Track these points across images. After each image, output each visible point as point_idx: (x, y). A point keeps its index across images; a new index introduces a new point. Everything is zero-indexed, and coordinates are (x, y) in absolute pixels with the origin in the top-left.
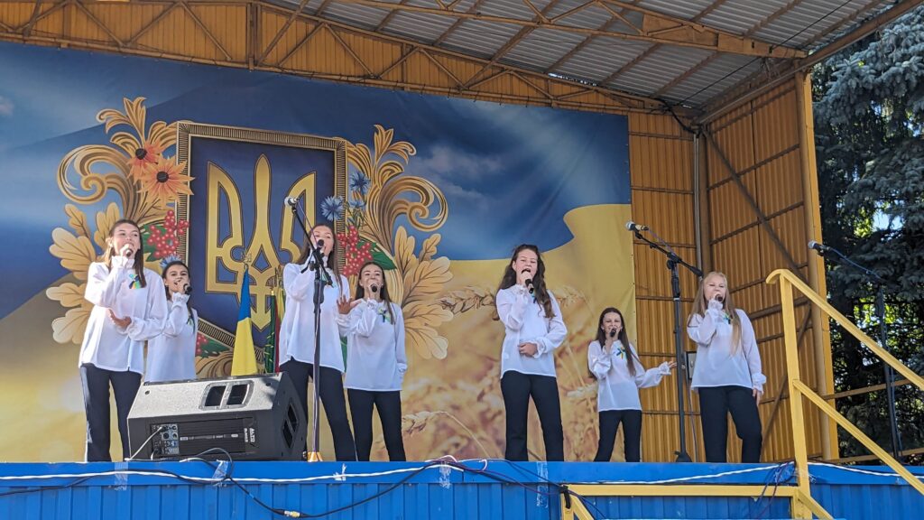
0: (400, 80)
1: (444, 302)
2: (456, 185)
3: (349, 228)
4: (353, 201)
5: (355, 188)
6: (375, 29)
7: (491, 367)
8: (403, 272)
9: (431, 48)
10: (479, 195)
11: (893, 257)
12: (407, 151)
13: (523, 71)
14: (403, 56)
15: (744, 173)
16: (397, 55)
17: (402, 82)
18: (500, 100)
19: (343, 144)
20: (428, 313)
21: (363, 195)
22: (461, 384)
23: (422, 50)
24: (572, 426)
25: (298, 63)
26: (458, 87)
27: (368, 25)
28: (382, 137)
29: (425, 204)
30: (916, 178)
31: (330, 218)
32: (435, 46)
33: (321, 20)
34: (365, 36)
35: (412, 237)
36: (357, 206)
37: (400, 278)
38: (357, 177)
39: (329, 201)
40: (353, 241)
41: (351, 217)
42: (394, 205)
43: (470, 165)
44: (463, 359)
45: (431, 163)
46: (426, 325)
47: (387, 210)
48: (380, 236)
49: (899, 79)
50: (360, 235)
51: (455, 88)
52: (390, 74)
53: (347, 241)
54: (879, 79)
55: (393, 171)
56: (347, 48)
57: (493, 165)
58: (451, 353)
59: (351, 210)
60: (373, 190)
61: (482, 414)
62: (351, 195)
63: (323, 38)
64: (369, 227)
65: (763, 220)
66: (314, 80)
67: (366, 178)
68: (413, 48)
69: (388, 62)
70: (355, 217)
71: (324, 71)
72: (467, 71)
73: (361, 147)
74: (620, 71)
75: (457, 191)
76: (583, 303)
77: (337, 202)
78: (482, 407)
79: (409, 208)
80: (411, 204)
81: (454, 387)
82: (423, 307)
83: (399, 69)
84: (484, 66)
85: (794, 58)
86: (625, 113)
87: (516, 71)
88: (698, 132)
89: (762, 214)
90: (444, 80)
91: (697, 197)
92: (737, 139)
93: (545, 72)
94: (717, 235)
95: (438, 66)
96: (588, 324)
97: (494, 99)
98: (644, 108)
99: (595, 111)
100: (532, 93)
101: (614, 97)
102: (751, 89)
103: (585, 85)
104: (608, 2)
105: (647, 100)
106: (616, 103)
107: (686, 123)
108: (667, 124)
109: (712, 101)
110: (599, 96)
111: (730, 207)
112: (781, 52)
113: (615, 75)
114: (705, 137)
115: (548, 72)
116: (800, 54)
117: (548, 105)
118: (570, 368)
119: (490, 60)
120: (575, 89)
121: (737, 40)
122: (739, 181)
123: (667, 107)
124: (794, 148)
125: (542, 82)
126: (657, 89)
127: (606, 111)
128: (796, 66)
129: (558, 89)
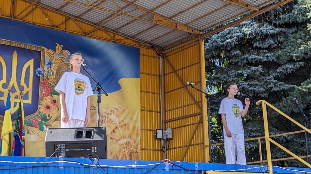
0: (65, 28)
3: (45, 80)
5: (48, 65)
6: (57, 10)
9: (76, 19)
12: (67, 53)
13: (107, 30)
14: (66, 20)
15: (178, 70)
16: (64, 20)
17: (66, 29)
18: (99, 39)
21: (50, 68)
23: (73, 19)
24: (118, 153)
25: (29, 19)
26: (85, 33)
27: (55, 8)
28: (59, 48)
30: (233, 76)
31: (39, 75)
32: (78, 18)
33: (38, 5)
34: (53, 12)
36: (48, 72)
38: (49, 61)
39: (38, 69)
40: (46, 84)
41: (46, 76)
42: (61, 73)
47: (59, 74)
48: (55, 83)
49: (229, 44)
50: (49, 82)
51: (84, 33)
52: (61, 26)
53: (44, 84)
54: (223, 44)
55: (62, 60)
56: (47, 16)
57: (97, 61)
59: (46, 73)
60: (54, 67)
62: (46, 68)
63: (38, 11)
64: (52, 79)
65: (185, 86)
66: (34, 25)
67: (52, 62)
68: (70, 18)
69: (61, 22)
71: (38, 23)
72: (89, 28)
73: (51, 51)
74: (140, 33)
76: (124, 111)
77: (41, 70)
83: (65, 24)
84: (94, 26)
85: (199, 34)
86: (139, 48)
87: (104, 30)
88: (162, 56)
89: (185, 84)
90: (80, 30)
91: (161, 77)
92: (176, 59)
93: (114, 31)
94: (167, 90)
95: (78, 25)
96: (125, 118)
97: (97, 38)
98: (145, 46)
99: (130, 46)
100: (109, 38)
101: (135, 42)
102: (182, 43)
103: (127, 37)
104: (144, 9)
105: (146, 44)
106: (136, 44)
107: (158, 52)
108: (152, 52)
109: (167, 46)
110: (131, 41)
111: (173, 82)
112: (195, 32)
113: (137, 34)
114: (164, 58)
115: (115, 31)
116: (201, 33)
117: (115, 42)
118: (119, 133)
119: (96, 25)
120: (123, 38)
121: (182, 26)
122: (177, 73)
123: (153, 46)
124: (197, 63)
125: (113, 34)
126: (150, 40)
127: (133, 46)
128: (200, 37)
129: (117, 37)
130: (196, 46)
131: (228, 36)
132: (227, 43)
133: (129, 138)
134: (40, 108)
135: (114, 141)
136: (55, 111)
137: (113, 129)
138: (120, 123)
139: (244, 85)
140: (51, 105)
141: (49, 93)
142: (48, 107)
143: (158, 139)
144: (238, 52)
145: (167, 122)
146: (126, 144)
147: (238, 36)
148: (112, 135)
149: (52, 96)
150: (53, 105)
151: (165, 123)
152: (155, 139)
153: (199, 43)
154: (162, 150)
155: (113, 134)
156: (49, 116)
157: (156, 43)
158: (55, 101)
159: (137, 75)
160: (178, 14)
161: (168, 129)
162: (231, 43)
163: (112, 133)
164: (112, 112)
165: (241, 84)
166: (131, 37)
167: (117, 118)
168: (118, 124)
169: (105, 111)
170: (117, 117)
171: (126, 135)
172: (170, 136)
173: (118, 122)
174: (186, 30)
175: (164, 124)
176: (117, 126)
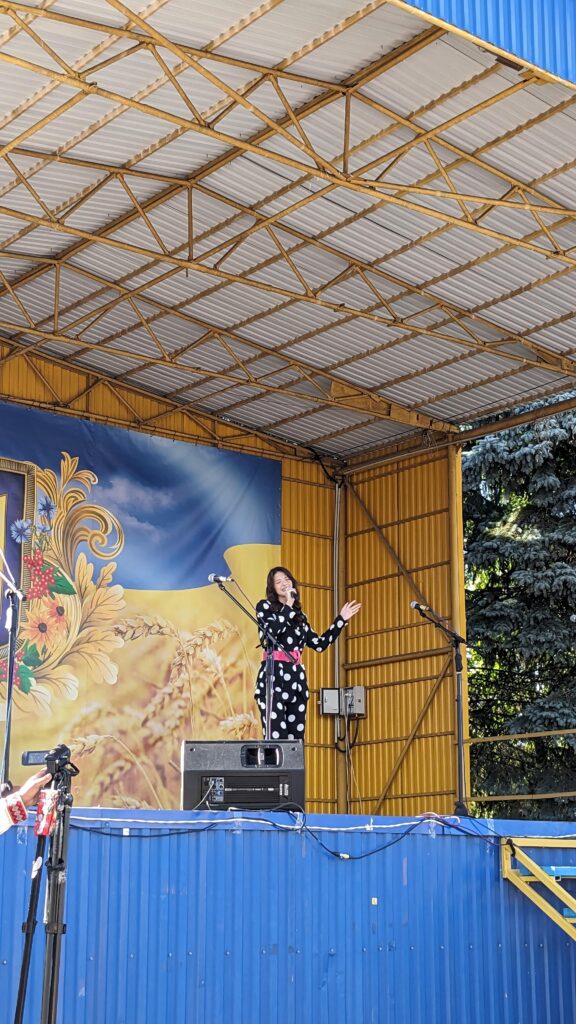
0: (84, 409)
1: (117, 629)
2: (131, 516)
3: (35, 552)
4: (40, 525)
5: (42, 512)
6: (65, 358)
7: (154, 695)
8: (82, 597)
9: (114, 381)
10: (152, 528)
11: (513, 615)
12: (89, 479)
13: (195, 411)
14: (88, 387)
15: (386, 526)
16: (83, 386)
17: (88, 411)
18: (174, 437)
19: (32, 469)
20: (102, 640)
21: (49, 519)
22: (127, 709)
23: (106, 383)
26: (137, 421)
27: (60, 354)
28: (68, 464)
29: (105, 532)
30: (537, 547)
31: (18, 540)
32: (119, 381)
33: (16, 344)
34: (55, 363)
35: (91, 564)
36: (43, 531)
37: (79, 603)
38: (45, 503)
39: (18, 524)
40: (38, 564)
41: (37, 541)
42: (77, 531)
43: (145, 497)
44: (131, 685)
45: (110, 493)
46: (100, 650)
47: (70, 536)
48: (62, 561)
50: (45, 559)
51: (135, 422)
52: (76, 404)
53: (32, 564)
55: (76, 499)
56: (38, 374)
57: (165, 499)
58: (121, 679)
59: (38, 534)
60: (58, 517)
61: (146, 739)
62: (38, 517)
63: (17, 362)
64: (53, 552)
65: (404, 572)
66: (9, 404)
67: (52, 504)
68: (97, 380)
69: (75, 392)
70: (41, 541)
71: (16, 395)
72: (146, 407)
73: (48, 473)
74: (284, 421)
75: (133, 522)
76: (237, 637)
77: (25, 525)
78: (144, 732)
79: (90, 536)
80: (92, 532)
81: (121, 712)
82: (98, 634)
83: (84, 398)
84: (159, 402)
85: (449, 432)
86: (279, 459)
87: (188, 411)
88: (340, 482)
89: (404, 567)
90: (124, 413)
91: (336, 542)
92: (380, 494)
93: (213, 413)
94: (353, 580)
95: (119, 399)
96: (240, 657)
97: (167, 436)
98: (296, 455)
99: (253, 453)
100: (200, 432)
101: (270, 442)
102: (398, 452)
103: (248, 429)
104: (304, 365)
105: (299, 448)
106: (272, 448)
107: (330, 472)
108: (313, 472)
109: (354, 455)
110: (258, 440)
111: (369, 556)
112: (439, 426)
113: (277, 424)
114: (346, 487)
115: (216, 414)
116: (454, 429)
117: (215, 445)
118: (223, 698)
119: (165, 397)
120: (237, 432)
121: (405, 412)
122: (381, 533)
123: (316, 456)
124: (441, 512)
125: (209, 422)
126: (309, 440)
127: (264, 456)
128: (450, 439)
129: (223, 431)
130: (437, 462)
131: (528, 436)
132: (525, 455)
133: (251, 712)
134: (22, 629)
135: (211, 720)
136: (60, 637)
137: (207, 688)
138: (225, 671)
139: (566, 573)
140: (51, 621)
141: (45, 589)
142: (42, 628)
143: (326, 716)
144: (552, 479)
145: (353, 669)
146: (241, 729)
147: (553, 438)
148: (205, 704)
149: (53, 598)
150: (56, 622)
151: (347, 670)
152: (319, 716)
153: (447, 456)
154: (336, 746)
155: (209, 701)
156: (44, 650)
157: (326, 445)
158: (60, 611)
159: (274, 538)
160: (397, 381)
161: (356, 688)
162: (533, 456)
163: (204, 698)
164: (207, 641)
165: (558, 571)
166: (258, 429)
167: (220, 658)
168: (221, 675)
169: (188, 636)
170: (219, 654)
171: (242, 705)
172: (359, 709)
173: (220, 668)
174: (414, 422)
175: (342, 672)
176: (219, 679)
